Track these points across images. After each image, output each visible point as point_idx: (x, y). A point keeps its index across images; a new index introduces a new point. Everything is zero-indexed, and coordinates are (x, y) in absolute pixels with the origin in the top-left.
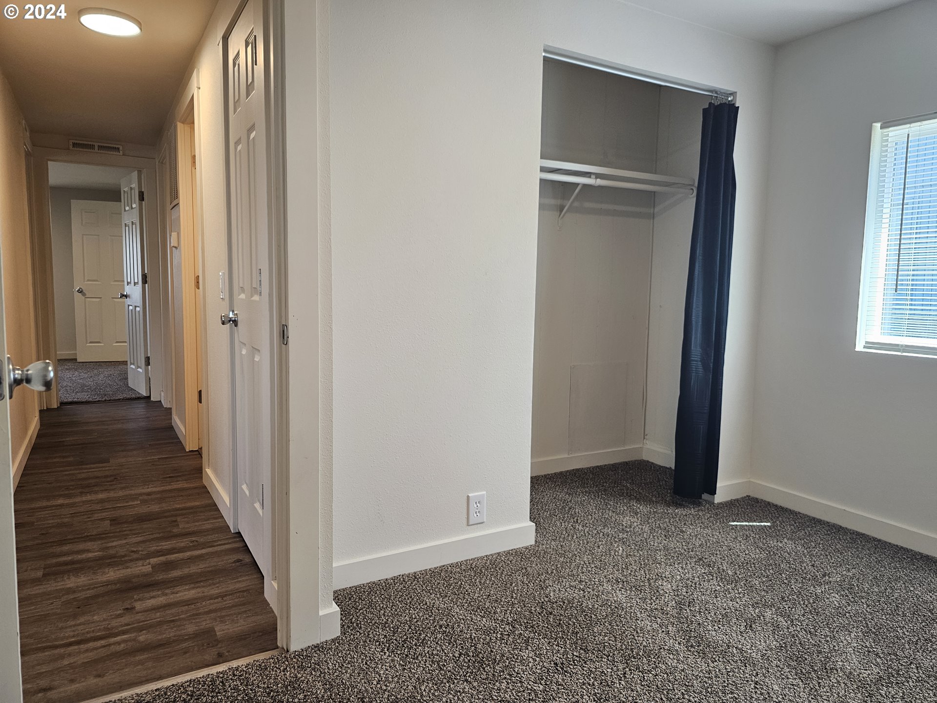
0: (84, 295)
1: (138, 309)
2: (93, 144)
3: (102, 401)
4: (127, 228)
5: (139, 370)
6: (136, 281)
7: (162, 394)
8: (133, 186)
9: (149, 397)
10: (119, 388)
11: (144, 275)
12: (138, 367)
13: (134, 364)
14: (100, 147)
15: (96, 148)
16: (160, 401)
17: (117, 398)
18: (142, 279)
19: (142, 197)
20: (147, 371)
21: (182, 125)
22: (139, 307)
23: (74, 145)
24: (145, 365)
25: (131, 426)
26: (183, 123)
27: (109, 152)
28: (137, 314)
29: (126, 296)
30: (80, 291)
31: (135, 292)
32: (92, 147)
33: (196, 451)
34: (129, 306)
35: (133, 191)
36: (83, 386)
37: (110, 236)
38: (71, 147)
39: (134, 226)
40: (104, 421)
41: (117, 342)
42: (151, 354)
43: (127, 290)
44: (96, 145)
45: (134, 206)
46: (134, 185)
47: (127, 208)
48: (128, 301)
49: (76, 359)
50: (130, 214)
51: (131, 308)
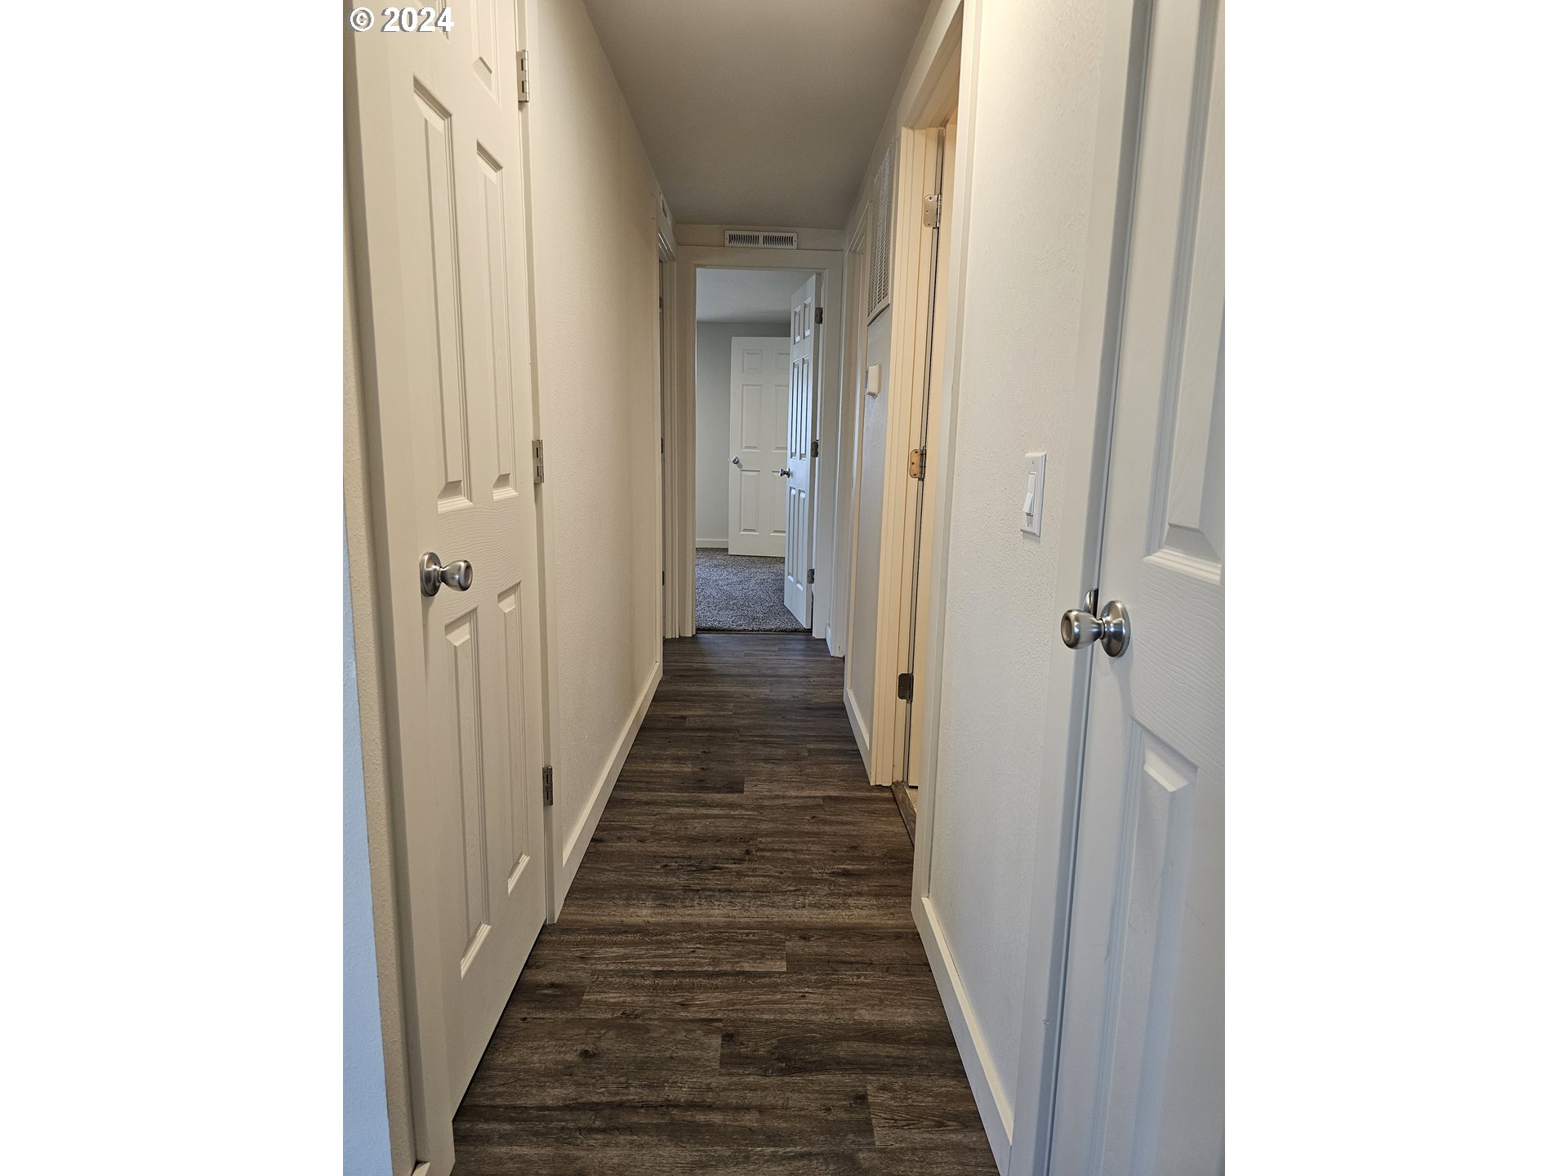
0: (740, 466)
1: (803, 495)
2: (756, 234)
3: (748, 630)
4: (796, 370)
5: (798, 585)
6: (803, 452)
7: (829, 631)
8: (807, 301)
9: (810, 631)
10: (772, 606)
11: (815, 443)
12: (798, 582)
13: (792, 575)
14: (767, 239)
15: (761, 240)
16: (825, 640)
17: (767, 628)
18: (812, 450)
19: (819, 319)
20: (809, 589)
21: (911, 131)
22: (804, 492)
23: (732, 238)
24: (808, 582)
25: (784, 693)
26: (912, 128)
27: (777, 246)
28: (802, 502)
29: (788, 474)
30: (736, 462)
31: (800, 467)
32: (755, 239)
33: (887, 787)
34: (791, 488)
35: (807, 309)
36: (730, 597)
37: (775, 386)
38: (727, 241)
39: (805, 366)
40: (746, 676)
41: (775, 531)
42: (816, 566)
43: (792, 464)
44: (761, 235)
45: (807, 333)
46: (810, 300)
47: (798, 339)
48: (790, 481)
49: (726, 550)
50: (801, 347)
51: (793, 492)
